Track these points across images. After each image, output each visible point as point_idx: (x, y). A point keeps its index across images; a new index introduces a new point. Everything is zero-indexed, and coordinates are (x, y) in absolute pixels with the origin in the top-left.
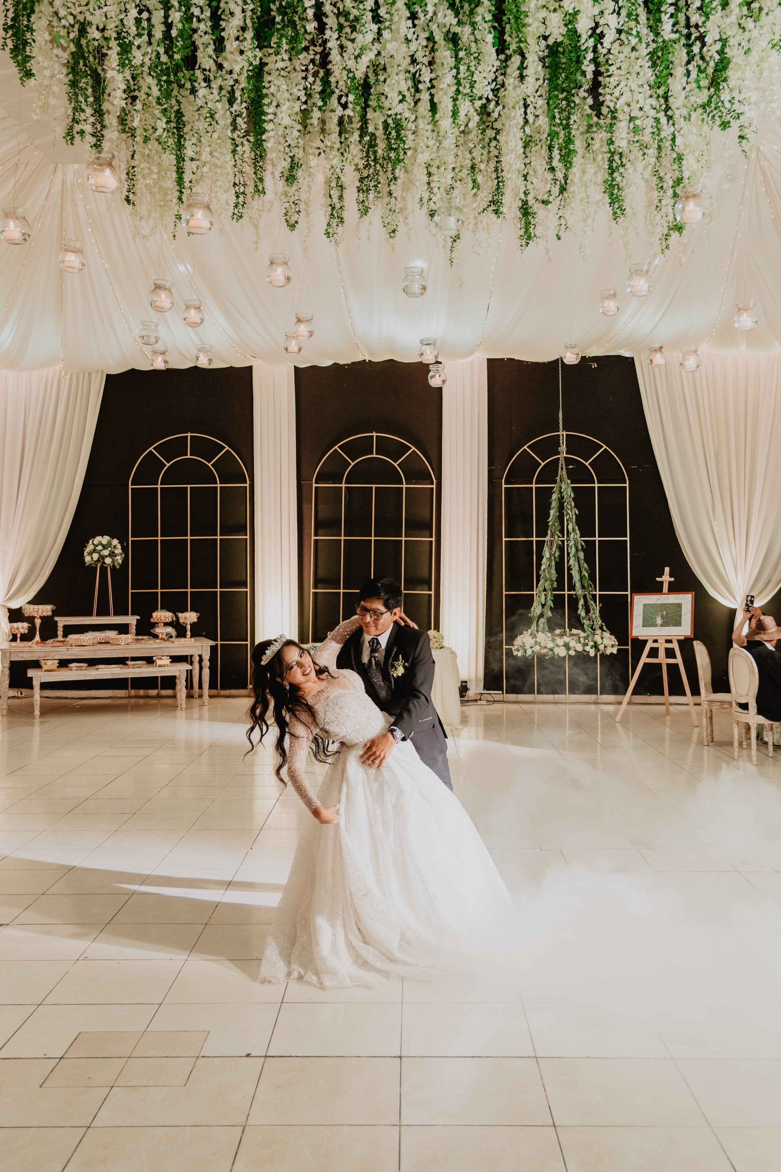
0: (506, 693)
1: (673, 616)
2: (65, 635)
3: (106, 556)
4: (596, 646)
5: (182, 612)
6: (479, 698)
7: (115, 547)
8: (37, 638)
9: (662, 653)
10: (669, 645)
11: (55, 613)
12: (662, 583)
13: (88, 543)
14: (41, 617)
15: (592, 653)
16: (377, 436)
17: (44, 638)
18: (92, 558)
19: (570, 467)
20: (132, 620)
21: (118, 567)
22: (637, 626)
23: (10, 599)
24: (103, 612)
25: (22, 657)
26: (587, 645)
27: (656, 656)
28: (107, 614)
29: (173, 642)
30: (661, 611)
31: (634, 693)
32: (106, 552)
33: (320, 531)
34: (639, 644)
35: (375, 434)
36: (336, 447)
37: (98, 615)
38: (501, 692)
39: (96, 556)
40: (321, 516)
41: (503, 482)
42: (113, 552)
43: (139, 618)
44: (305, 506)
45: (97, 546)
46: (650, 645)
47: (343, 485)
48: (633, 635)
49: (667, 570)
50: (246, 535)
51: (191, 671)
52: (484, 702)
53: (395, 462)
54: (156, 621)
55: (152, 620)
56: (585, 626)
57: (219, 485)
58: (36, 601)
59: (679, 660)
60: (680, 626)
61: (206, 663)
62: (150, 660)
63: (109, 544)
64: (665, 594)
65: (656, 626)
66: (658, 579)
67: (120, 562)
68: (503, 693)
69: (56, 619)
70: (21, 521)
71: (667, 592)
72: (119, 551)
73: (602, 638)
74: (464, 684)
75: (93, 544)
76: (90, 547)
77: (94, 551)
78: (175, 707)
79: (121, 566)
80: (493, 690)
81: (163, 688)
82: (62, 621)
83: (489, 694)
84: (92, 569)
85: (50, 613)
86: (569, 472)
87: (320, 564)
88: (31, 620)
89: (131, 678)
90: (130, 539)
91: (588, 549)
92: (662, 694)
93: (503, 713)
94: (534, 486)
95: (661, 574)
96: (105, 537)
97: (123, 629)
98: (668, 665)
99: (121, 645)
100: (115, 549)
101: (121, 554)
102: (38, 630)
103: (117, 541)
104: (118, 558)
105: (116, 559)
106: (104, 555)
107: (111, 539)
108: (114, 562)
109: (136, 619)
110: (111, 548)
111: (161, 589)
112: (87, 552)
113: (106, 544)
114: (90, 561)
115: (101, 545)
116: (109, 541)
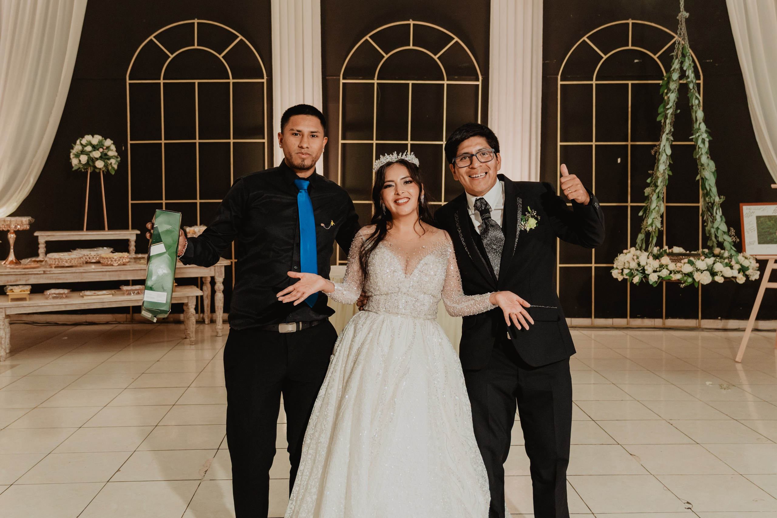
2: (47, 254)
3: (97, 159)
5: (191, 226)
7: (108, 148)
8: (12, 257)
11: (34, 227)
13: (75, 144)
14: (17, 232)
16: (413, 24)
17: (19, 257)
18: (80, 161)
19: (636, 61)
20: (131, 235)
21: (113, 173)
22: (750, 243)
24: (95, 225)
32: (96, 154)
33: (349, 134)
35: (411, 22)
36: (367, 37)
37: (88, 229)
39: (84, 159)
40: (350, 117)
41: (559, 78)
42: (106, 155)
43: (139, 232)
44: (331, 106)
45: (85, 146)
47: (375, 81)
50: (264, 138)
51: (202, 297)
53: (435, 55)
57: (231, 81)
61: (219, 286)
67: (116, 167)
69: (36, 234)
72: (112, 153)
75: (81, 144)
76: (77, 148)
77: (83, 152)
79: (116, 171)
82: (43, 237)
84: (80, 174)
85: (27, 227)
90: (129, 142)
94: (594, 83)
96: (96, 136)
97: (120, 246)
99: (117, 266)
100: (108, 151)
101: (117, 158)
102: (12, 247)
103: (112, 142)
104: (113, 161)
105: (109, 162)
106: (94, 157)
107: (103, 138)
108: (107, 165)
109: (137, 235)
110: (103, 149)
111: (166, 199)
112: (74, 154)
113: (97, 145)
114: (77, 164)
115: (91, 146)
116: (100, 142)
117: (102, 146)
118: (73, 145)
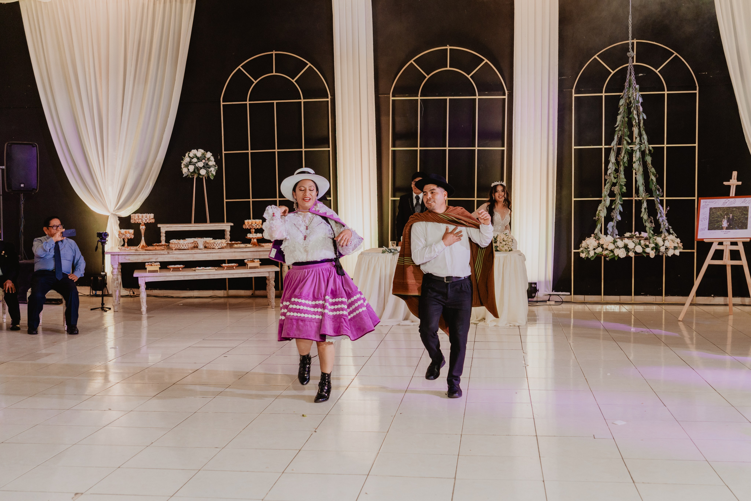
0: (574, 294)
1: (739, 219)
2: (167, 241)
3: (201, 168)
4: (656, 248)
6: (548, 299)
7: (209, 159)
8: (143, 243)
9: (727, 255)
10: (734, 248)
11: (157, 220)
12: (729, 186)
13: (185, 156)
14: (146, 225)
15: (652, 254)
16: (450, 49)
17: (149, 243)
18: (189, 170)
19: (640, 75)
20: (226, 227)
21: (212, 178)
22: (702, 230)
23: (119, 208)
24: (200, 219)
25: (129, 259)
26: (647, 246)
27: (721, 258)
28: (205, 222)
29: (263, 246)
30: (727, 214)
31: (699, 293)
32: (201, 164)
33: (398, 142)
34: (704, 247)
35: (448, 47)
36: (412, 61)
37: (195, 222)
38: (569, 293)
39: (191, 168)
40: (398, 128)
41: (573, 91)
42: (207, 164)
43: (232, 224)
44: (383, 119)
45: (192, 158)
46: (715, 247)
47: (419, 98)
48: (699, 237)
49: (735, 174)
50: (329, 147)
52: (553, 303)
53: (468, 75)
54: (247, 227)
55: (244, 227)
56: (647, 229)
57: (302, 100)
58: (142, 210)
59: (744, 262)
60: (746, 228)
62: (241, 263)
63: (204, 157)
64: (732, 197)
65: (722, 228)
66: (725, 183)
67: (214, 173)
68: (571, 294)
69: (159, 226)
70: (126, 138)
71: (734, 195)
72: (212, 163)
73: (664, 241)
74: (533, 286)
75: (189, 157)
76: (186, 160)
77: (190, 163)
78: (266, 306)
79: (215, 177)
80: (562, 292)
81: (256, 289)
82: (164, 228)
83: (558, 295)
84: (189, 180)
85: (153, 221)
86: (638, 80)
87: (398, 173)
88: (136, 227)
89: (228, 278)
90: (224, 152)
91: (657, 154)
92: (725, 295)
93: (571, 313)
94: (604, 94)
95: (729, 178)
96: (199, 150)
97: (219, 235)
98: (732, 266)
99: (217, 249)
100: (209, 161)
101: (215, 166)
102: (143, 236)
103: (211, 154)
104: (212, 169)
105: (210, 170)
106: (199, 167)
107: (205, 152)
108: (208, 173)
109: (231, 226)
110: (205, 160)
111: (252, 198)
112: (184, 165)
113: (201, 157)
114: (187, 172)
115: (196, 158)
116: (203, 154)
117: (204, 158)
118: (183, 158)
